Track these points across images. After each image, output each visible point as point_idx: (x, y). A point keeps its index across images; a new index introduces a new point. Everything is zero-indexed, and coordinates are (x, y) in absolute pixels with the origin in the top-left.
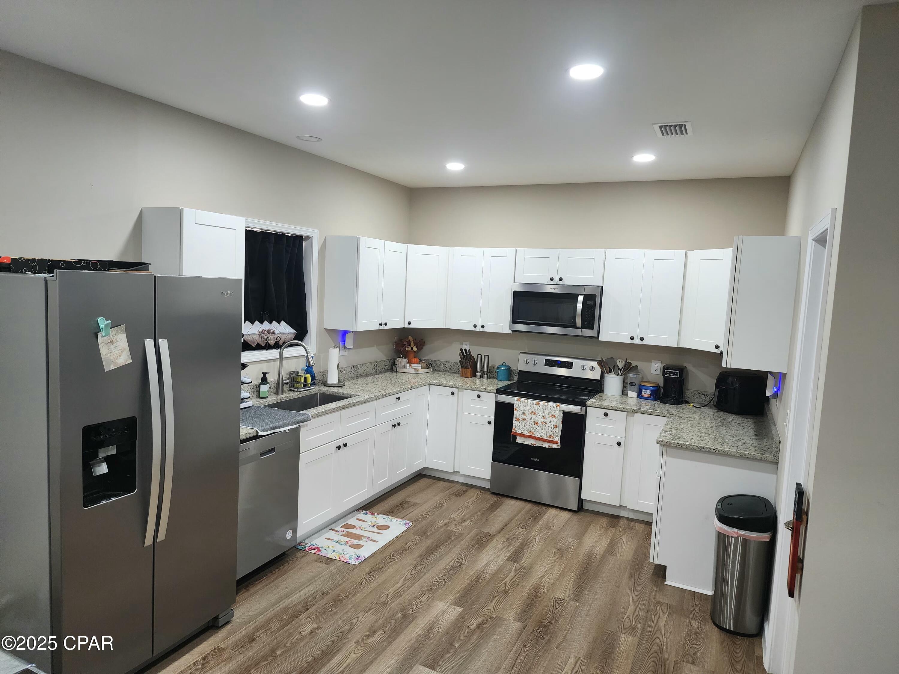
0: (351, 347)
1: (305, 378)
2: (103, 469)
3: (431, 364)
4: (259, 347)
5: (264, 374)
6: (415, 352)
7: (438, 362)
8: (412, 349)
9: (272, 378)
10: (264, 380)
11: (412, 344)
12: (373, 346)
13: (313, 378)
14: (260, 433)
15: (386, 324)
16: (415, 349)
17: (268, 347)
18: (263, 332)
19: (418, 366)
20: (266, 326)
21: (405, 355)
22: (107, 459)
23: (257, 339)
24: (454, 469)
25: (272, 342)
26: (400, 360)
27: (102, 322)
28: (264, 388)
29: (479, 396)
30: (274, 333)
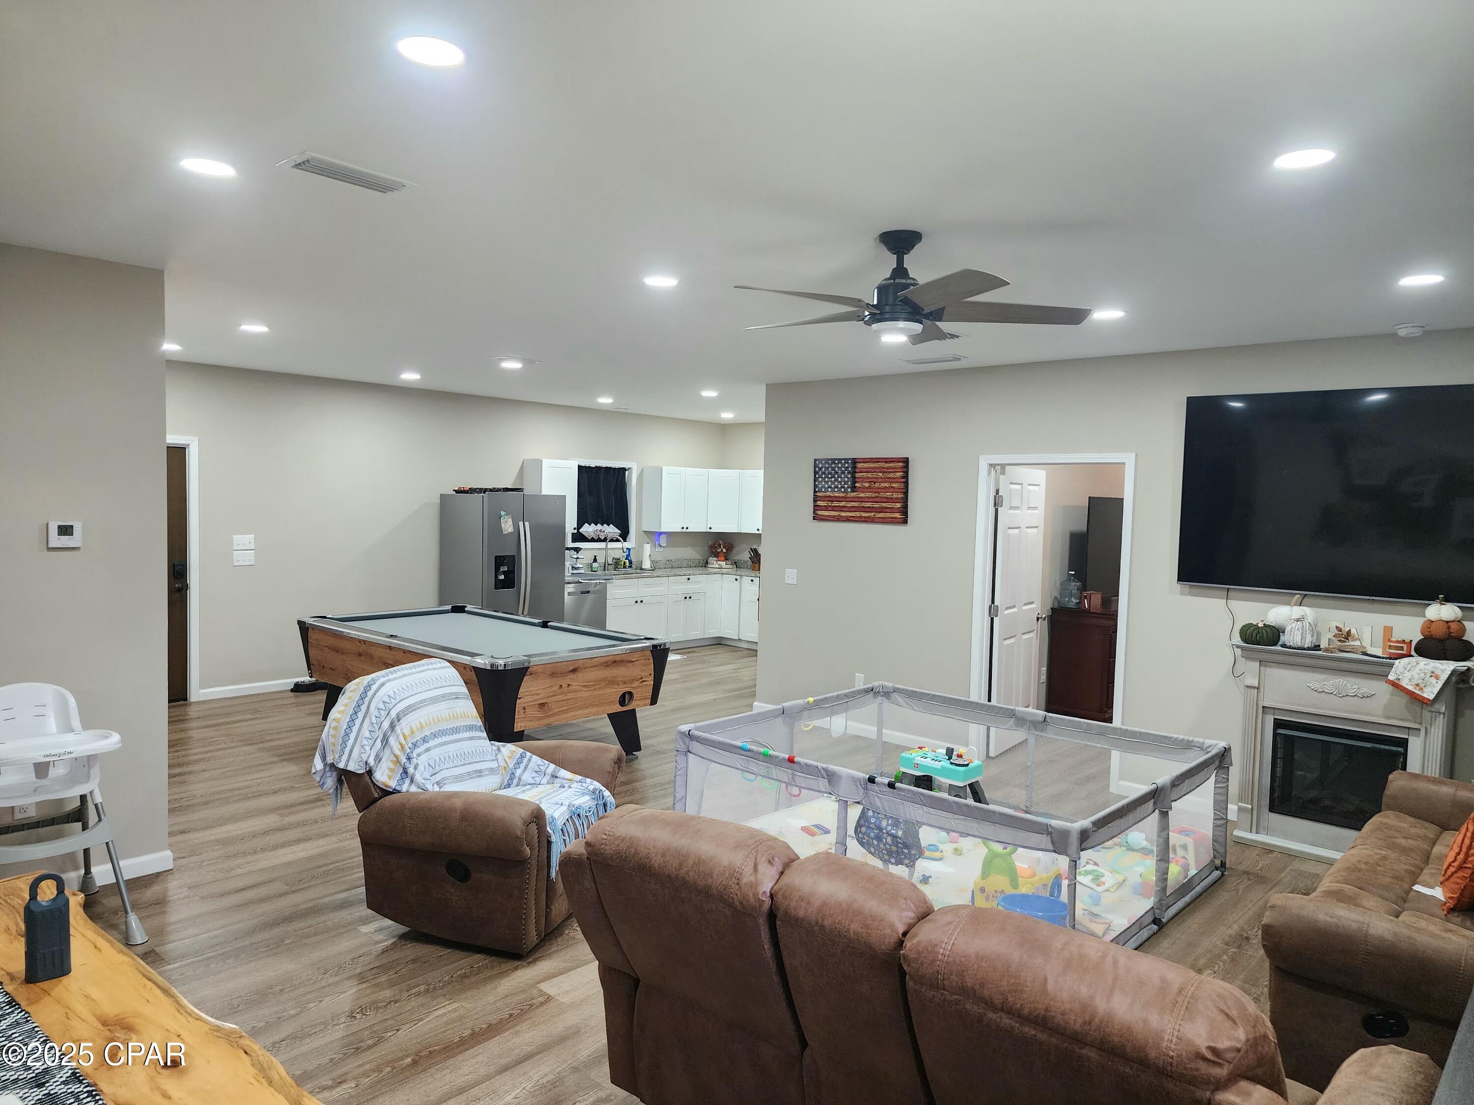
0: (665, 545)
1: (624, 563)
2: (502, 577)
3: (735, 563)
4: (593, 540)
5: (595, 556)
6: (725, 553)
7: (742, 562)
8: (722, 550)
9: (601, 560)
10: (595, 560)
11: (722, 546)
12: (688, 547)
13: (630, 562)
14: (580, 580)
15: (687, 528)
16: (724, 550)
17: (599, 540)
18: (596, 530)
19: (723, 564)
20: (599, 526)
21: (716, 555)
22: (504, 573)
23: (593, 535)
24: (739, 636)
25: (602, 538)
26: (711, 558)
27: (503, 513)
28: (595, 565)
29: (752, 581)
30: (604, 531)
